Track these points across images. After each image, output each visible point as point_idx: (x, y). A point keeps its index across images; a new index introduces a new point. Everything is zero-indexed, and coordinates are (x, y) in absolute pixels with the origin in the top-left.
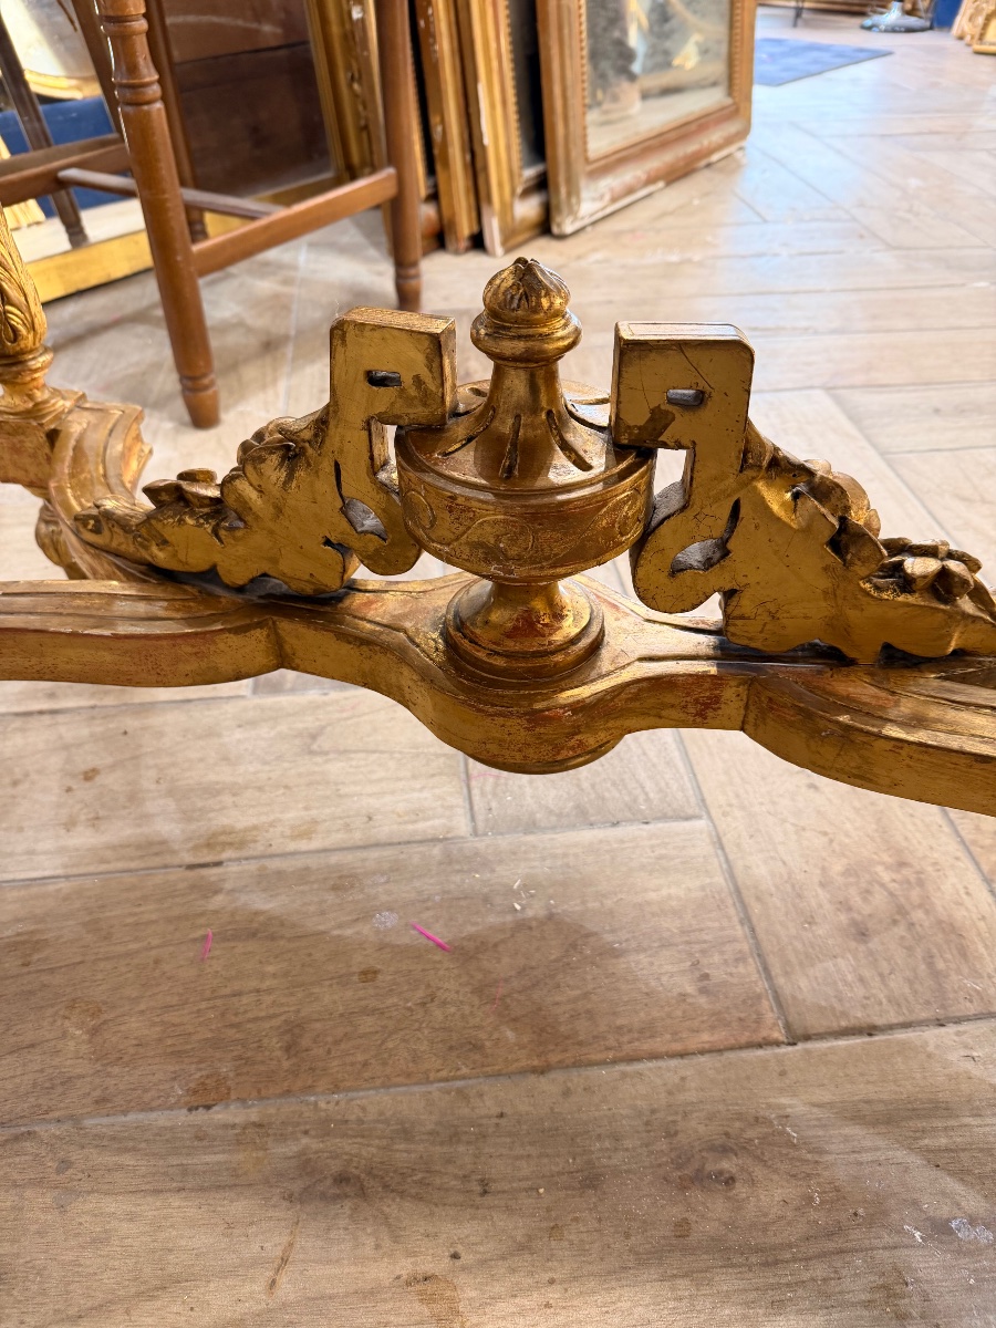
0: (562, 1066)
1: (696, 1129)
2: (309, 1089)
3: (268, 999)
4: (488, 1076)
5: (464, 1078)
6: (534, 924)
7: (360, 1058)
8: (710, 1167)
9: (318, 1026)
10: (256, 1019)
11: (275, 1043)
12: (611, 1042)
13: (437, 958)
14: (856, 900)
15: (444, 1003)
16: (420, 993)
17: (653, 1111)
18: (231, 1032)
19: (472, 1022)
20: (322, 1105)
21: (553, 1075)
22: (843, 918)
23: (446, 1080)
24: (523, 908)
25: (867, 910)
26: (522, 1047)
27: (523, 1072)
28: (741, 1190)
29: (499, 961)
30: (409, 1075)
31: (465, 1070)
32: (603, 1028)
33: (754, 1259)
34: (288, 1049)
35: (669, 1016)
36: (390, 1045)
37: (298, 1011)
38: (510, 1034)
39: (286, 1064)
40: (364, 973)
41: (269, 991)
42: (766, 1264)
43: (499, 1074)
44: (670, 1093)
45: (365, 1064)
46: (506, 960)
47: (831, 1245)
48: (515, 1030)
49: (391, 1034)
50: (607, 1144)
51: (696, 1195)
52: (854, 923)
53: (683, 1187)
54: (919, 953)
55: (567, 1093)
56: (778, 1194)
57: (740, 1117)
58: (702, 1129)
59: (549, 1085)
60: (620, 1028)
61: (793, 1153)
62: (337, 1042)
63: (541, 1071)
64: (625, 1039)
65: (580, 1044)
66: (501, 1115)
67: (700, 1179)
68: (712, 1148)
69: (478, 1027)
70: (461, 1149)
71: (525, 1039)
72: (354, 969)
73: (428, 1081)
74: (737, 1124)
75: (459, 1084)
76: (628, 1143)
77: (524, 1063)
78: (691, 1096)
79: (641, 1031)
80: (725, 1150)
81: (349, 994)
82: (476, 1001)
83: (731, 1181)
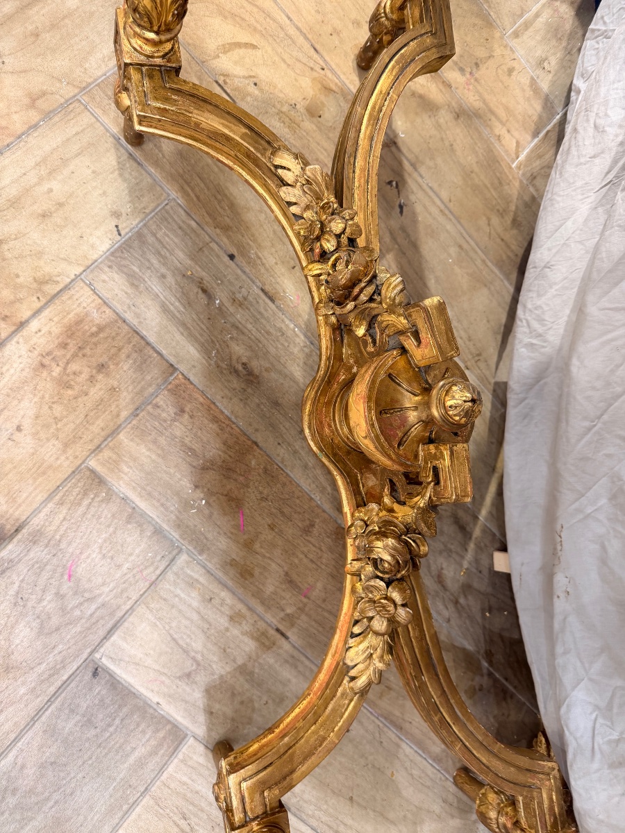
0: (249, 439)
1: (236, 383)
2: (318, 506)
3: (305, 550)
4: (271, 458)
5: (277, 465)
6: (206, 490)
7: (298, 501)
8: (245, 372)
9: (300, 524)
10: (314, 546)
11: (315, 531)
12: (229, 429)
13: (247, 511)
14: (84, 376)
15: (261, 493)
16: (264, 504)
17: (241, 400)
18: (323, 548)
19: (259, 478)
20: (318, 498)
21: (254, 439)
22: (100, 377)
23: (282, 469)
24: (203, 499)
25: (86, 370)
26: (254, 456)
27: (261, 449)
28: (244, 360)
29: (231, 490)
30: (291, 482)
31: (276, 467)
32: (226, 435)
33: (261, 346)
34: (313, 526)
35: (204, 416)
36: (287, 496)
37: (301, 536)
38: (253, 463)
39: (317, 521)
40: (272, 529)
41: (303, 553)
42: (259, 341)
43: (268, 455)
44: (231, 399)
45: (298, 498)
46: (228, 487)
47: (240, 326)
48: (250, 463)
49: (284, 499)
50: (262, 407)
51: (256, 371)
52: (99, 371)
53: (257, 377)
54: (95, 340)
55: (257, 430)
56: (237, 348)
57: (222, 372)
58: (235, 382)
59: (259, 438)
60: (221, 430)
61: (220, 350)
62: (299, 513)
63: (256, 443)
64: (224, 425)
65: (238, 438)
66: (279, 444)
67: (250, 373)
68: (238, 375)
69: (259, 475)
70: (297, 447)
71: (251, 457)
72: (274, 534)
73: (287, 474)
74: (224, 372)
75: (280, 465)
76: (257, 401)
77: (258, 451)
78: (226, 391)
79: (217, 422)
80: (236, 371)
81: (282, 526)
82: (251, 484)
83: (244, 364)
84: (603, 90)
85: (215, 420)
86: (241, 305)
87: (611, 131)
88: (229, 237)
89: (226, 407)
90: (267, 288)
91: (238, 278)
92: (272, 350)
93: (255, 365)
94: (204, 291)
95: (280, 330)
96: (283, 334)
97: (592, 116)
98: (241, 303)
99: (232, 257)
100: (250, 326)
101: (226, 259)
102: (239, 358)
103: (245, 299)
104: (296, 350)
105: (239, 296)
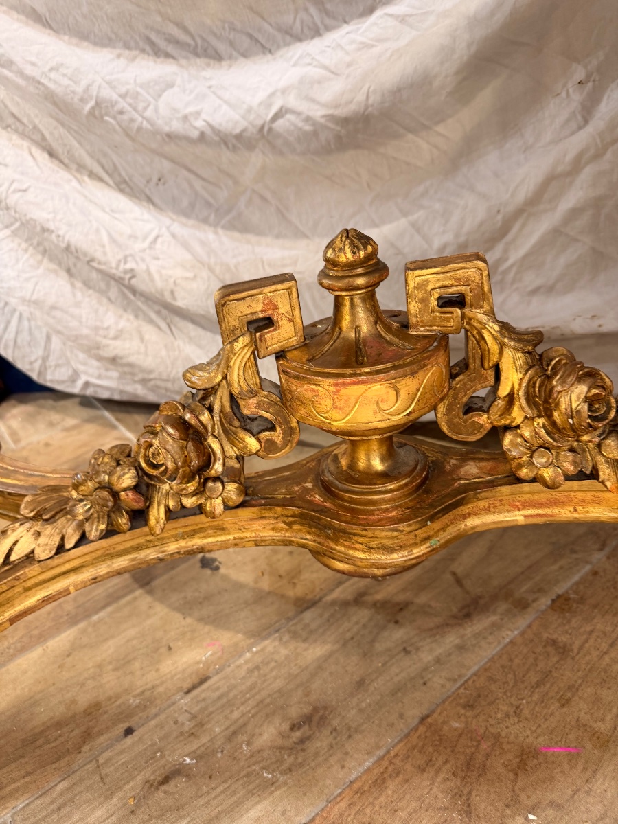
0: (416, 729)
1: (321, 742)
2: (522, 634)
3: (595, 654)
4: (449, 697)
5: (459, 688)
6: (508, 812)
7: (517, 661)
8: (306, 727)
9: (555, 659)
10: (586, 641)
11: (563, 639)
12: (397, 761)
13: (541, 740)
15: (507, 715)
16: (526, 712)
17: (350, 737)
18: (588, 628)
19: (482, 718)
20: (509, 633)
21: (416, 721)
23: (466, 681)
24: (527, 819)
26: (444, 723)
27: (433, 712)
28: (286, 727)
29: (505, 766)
30: (486, 670)
31: (462, 691)
32: (408, 766)
33: (268, 700)
34: (554, 643)
35: (372, 804)
36: (510, 676)
37: (573, 658)
38: (456, 725)
39: (545, 635)
40: (568, 701)
41: (601, 657)
42: (262, 702)
43: (444, 702)
44: (347, 753)
45: (511, 660)
46: (500, 769)
47: (232, 729)
48: (456, 729)
49: (516, 682)
50: (364, 705)
51: (307, 710)
53: (316, 709)
55: (401, 716)
56: (266, 736)
57: (301, 765)
58: (319, 744)
59: (414, 714)
60: (398, 774)
61: (264, 764)
62: (536, 659)
63: (423, 719)
64: (390, 769)
65: (414, 747)
66: (425, 684)
67: (308, 719)
68: (309, 738)
69: (476, 716)
70: (430, 658)
71: (446, 728)
72: (576, 698)
73: (475, 674)
74: (300, 760)
75: (458, 684)
76: (354, 712)
77: (436, 715)
78: (332, 760)
79: (384, 780)
80: (302, 741)
81: (562, 685)
82: (492, 730)
83: (292, 728)
84: (85, 331)
85: (380, 783)
86: (201, 725)
87: (122, 324)
88: (101, 733)
89: (359, 764)
90: (186, 686)
91: (161, 726)
92: (278, 684)
93: (294, 712)
94: (166, 780)
95: (250, 671)
96: (258, 668)
97: (105, 341)
98: (200, 723)
99: (129, 731)
100: (236, 714)
101: (129, 740)
102: (282, 735)
103: (194, 717)
104: (284, 652)
105: (188, 726)
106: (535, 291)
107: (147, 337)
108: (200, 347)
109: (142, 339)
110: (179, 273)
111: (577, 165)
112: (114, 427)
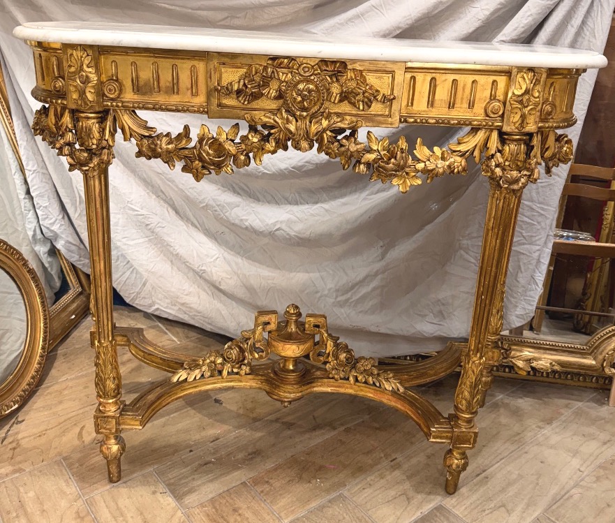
0: (289, 458)
1: (258, 459)
2: (331, 437)
3: (353, 445)
4: (302, 451)
6: (312, 479)
7: (327, 444)
8: (254, 455)
9: (339, 445)
10: (351, 441)
11: (344, 440)
12: (282, 466)
13: (327, 464)
14: (238, 518)
15: (319, 458)
16: (325, 457)
17: (268, 459)
18: (353, 438)
19: (311, 457)
20: (327, 436)
22: (240, 512)
23: (309, 448)
24: (317, 481)
25: (235, 516)
26: (299, 458)
28: (247, 454)
30: (316, 446)
31: (307, 450)
32: (285, 467)
33: (241, 447)
35: (272, 474)
36: (323, 448)
37: (345, 446)
38: (302, 458)
39: (339, 438)
40: (339, 456)
42: (239, 447)
43: (300, 453)
44: (266, 463)
45: (325, 444)
46: (313, 470)
47: (228, 453)
48: (302, 460)
49: (325, 450)
50: (273, 451)
51: (254, 451)
52: (237, 512)
53: (257, 451)
54: (219, 512)
55: (285, 455)
56: (240, 456)
57: (251, 464)
59: (289, 455)
60: (281, 469)
61: (239, 463)
62: (333, 444)
63: (292, 456)
64: (279, 467)
65: (288, 463)
66: (295, 447)
67: (254, 453)
68: (254, 458)
69: (309, 457)
70: (298, 441)
72: (342, 455)
73: (312, 446)
76: (270, 452)
77: (296, 456)
78: (261, 464)
80: (252, 458)
81: (339, 452)
82: (313, 461)
83: (249, 455)
84: (173, 290)
85: (275, 469)
86: (217, 451)
87: (191, 289)
88: (180, 451)
89: (270, 465)
90: (211, 440)
91: (202, 450)
92: (245, 442)
93: (250, 451)
94: (206, 464)
95: (235, 438)
96: (237, 437)
97: (182, 296)
98: (216, 451)
99: (191, 451)
100: (230, 449)
101: (192, 453)
102: (245, 456)
103: (214, 449)
104: (247, 433)
105: (213, 451)
106: (360, 312)
107: (201, 297)
108: (224, 305)
109: (199, 297)
110: (224, 275)
111: (376, 274)
112: (166, 334)
